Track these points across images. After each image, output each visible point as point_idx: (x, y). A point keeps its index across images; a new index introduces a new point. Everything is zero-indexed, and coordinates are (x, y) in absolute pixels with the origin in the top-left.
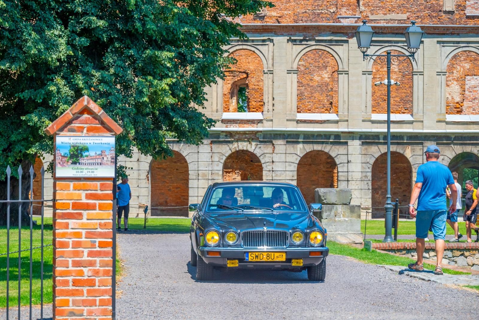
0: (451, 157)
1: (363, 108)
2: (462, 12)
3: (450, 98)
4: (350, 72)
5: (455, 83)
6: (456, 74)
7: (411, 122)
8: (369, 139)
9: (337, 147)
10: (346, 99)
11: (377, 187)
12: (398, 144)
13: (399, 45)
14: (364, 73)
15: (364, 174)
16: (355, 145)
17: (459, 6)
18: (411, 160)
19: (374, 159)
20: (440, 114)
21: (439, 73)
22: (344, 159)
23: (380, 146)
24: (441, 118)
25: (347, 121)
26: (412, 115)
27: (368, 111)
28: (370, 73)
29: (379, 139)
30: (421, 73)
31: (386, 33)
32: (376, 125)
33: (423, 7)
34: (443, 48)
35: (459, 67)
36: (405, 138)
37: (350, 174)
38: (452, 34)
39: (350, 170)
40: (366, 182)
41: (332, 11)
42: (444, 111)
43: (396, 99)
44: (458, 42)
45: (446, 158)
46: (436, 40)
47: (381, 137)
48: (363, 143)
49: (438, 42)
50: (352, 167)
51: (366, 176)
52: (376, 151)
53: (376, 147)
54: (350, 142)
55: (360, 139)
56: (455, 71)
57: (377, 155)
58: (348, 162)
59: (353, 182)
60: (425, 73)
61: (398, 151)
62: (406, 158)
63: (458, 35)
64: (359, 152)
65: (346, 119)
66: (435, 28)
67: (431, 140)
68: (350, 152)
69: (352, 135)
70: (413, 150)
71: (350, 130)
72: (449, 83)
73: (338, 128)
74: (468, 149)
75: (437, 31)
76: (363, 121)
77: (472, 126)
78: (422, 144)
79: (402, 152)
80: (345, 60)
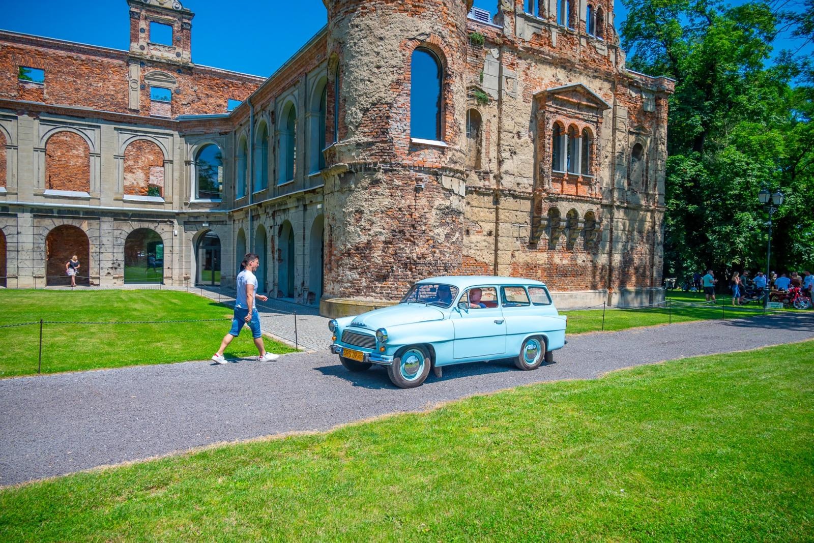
0: (129, 232)
1: (35, 183)
2: (147, 112)
3: (135, 183)
4: (19, 147)
5: (140, 171)
6: (140, 164)
7: (88, 199)
8: (41, 212)
9: (6, 218)
10: (16, 174)
11: (62, 257)
12: (74, 218)
13: (75, 127)
14: (36, 150)
15: (36, 245)
16: (25, 219)
17: (144, 106)
18: (87, 233)
19: (48, 232)
20: (118, 193)
21: (116, 157)
22: (13, 230)
23: (55, 220)
24: (119, 197)
25: (17, 194)
26: (89, 193)
27: (40, 185)
28: (42, 150)
29: (53, 213)
30: (99, 155)
31: (60, 115)
32: (50, 200)
33: (109, 103)
34: (120, 135)
35: (143, 158)
36: (82, 213)
37: (20, 245)
38: (129, 123)
39: (20, 240)
40: (38, 253)
41: (13, 95)
42: (121, 190)
43: (82, 181)
44: (136, 131)
45: (124, 232)
46: (113, 126)
47: (55, 211)
48: (35, 216)
49: (115, 129)
50: (22, 238)
51: (39, 247)
52: (50, 224)
53: (50, 221)
54: (19, 215)
55: (31, 212)
56: (140, 161)
57: (51, 227)
58: (18, 233)
59: (24, 253)
60: (102, 155)
61: (74, 224)
62: (82, 231)
63: (136, 124)
64: (30, 223)
65: (15, 192)
66: (111, 115)
67: (108, 216)
68: (20, 224)
69: (22, 208)
70: (89, 225)
71: (19, 203)
72: (134, 170)
73: (6, 200)
74: (146, 225)
75: (113, 118)
76: (35, 195)
77: (149, 205)
78: (99, 219)
79: (78, 226)
80: (14, 136)
